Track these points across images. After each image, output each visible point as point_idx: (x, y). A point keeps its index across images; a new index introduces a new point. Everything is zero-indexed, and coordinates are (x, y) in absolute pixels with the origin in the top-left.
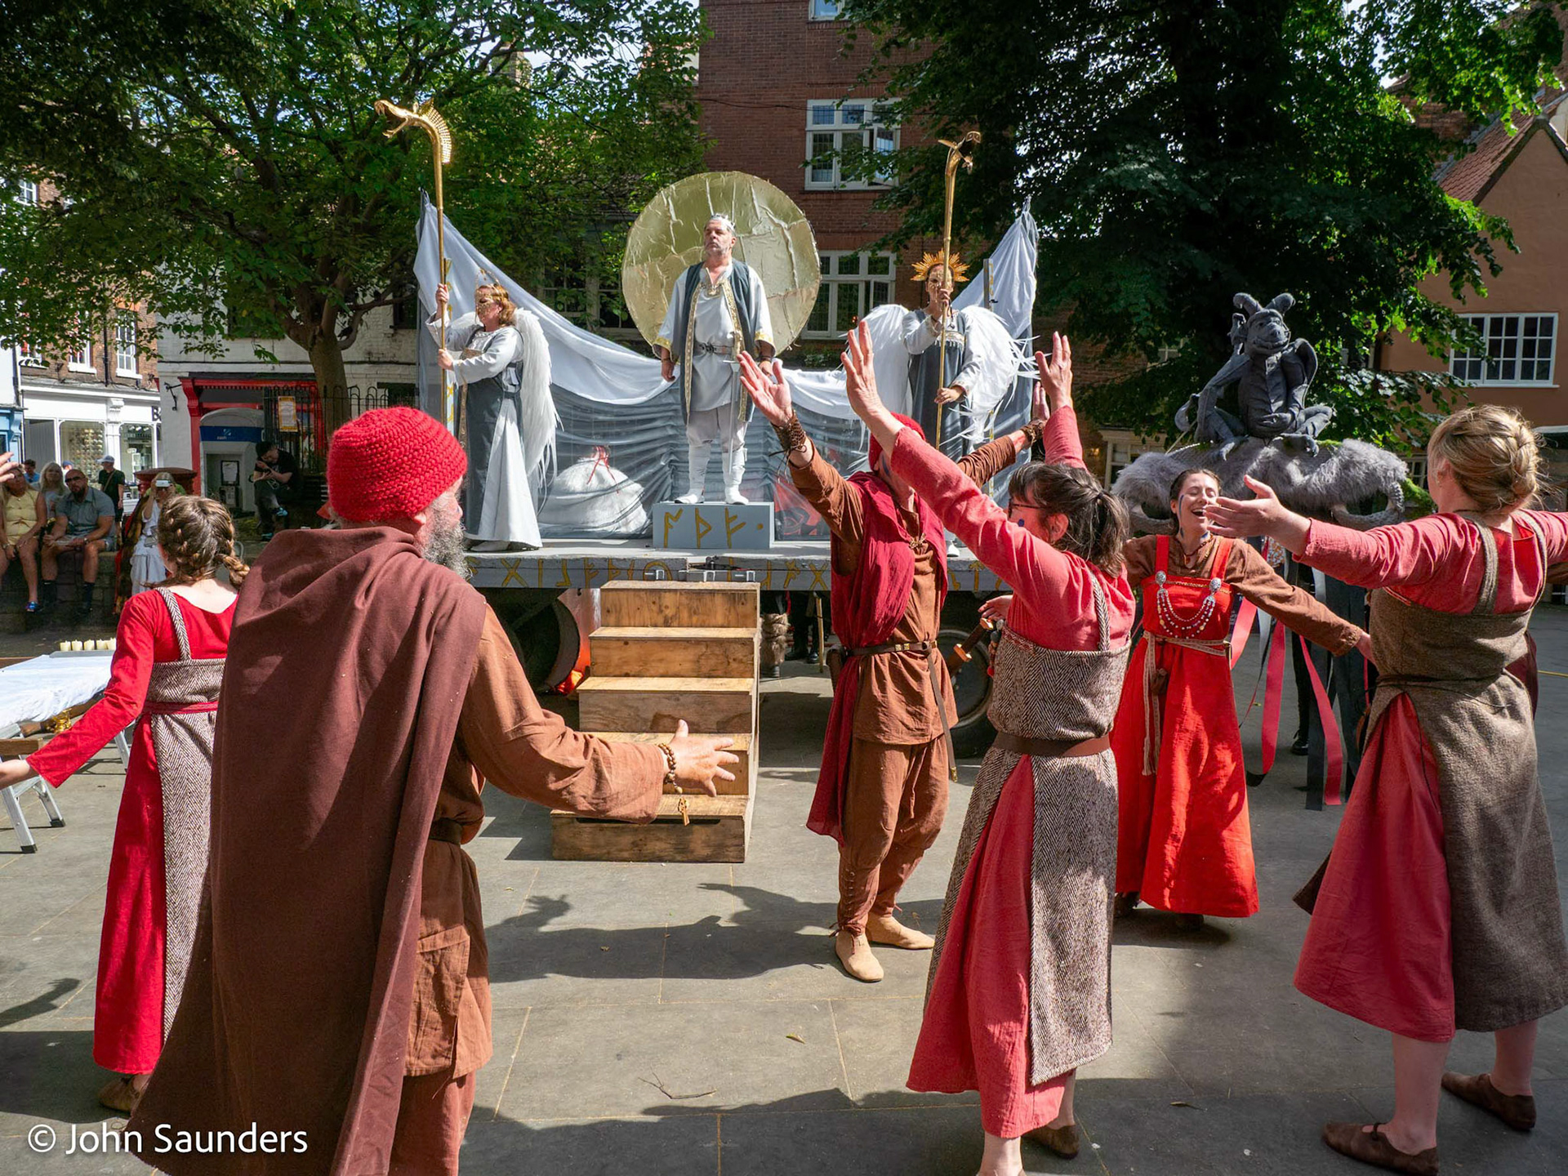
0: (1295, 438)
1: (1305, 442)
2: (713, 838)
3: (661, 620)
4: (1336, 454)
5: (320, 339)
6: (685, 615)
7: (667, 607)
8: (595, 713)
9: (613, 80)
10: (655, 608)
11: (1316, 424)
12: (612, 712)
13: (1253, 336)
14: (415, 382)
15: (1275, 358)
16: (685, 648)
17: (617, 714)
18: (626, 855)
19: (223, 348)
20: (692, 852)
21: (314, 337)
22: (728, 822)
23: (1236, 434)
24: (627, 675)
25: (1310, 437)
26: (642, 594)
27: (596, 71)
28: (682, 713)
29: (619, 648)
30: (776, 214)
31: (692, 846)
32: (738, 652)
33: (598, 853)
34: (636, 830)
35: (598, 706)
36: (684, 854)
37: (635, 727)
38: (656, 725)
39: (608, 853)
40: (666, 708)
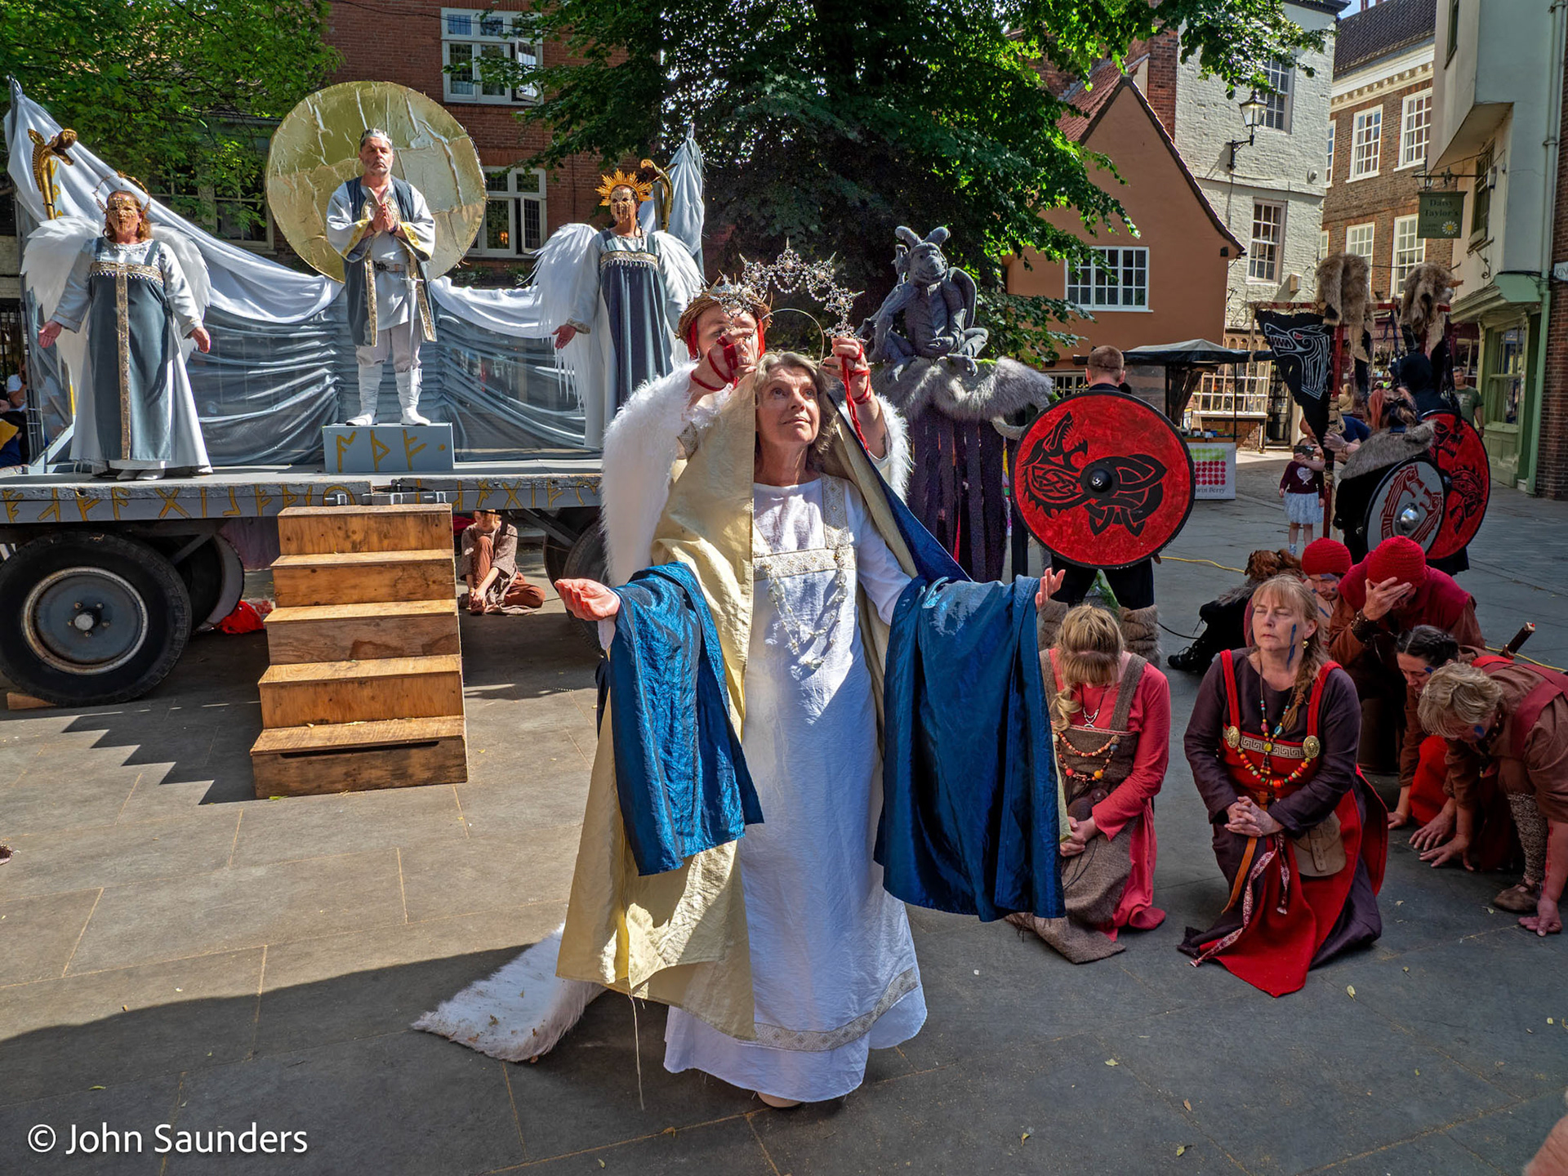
0: (957, 358)
1: (965, 363)
2: (432, 760)
3: (348, 545)
4: (993, 371)
6: (374, 539)
7: (354, 532)
8: (286, 644)
10: (341, 534)
11: (974, 345)
12: (306, 642)
13: (916, 265)
14: (19, 296)
16: (380, 573)
17: (312, 644)
18: (339, 785)
20: (411, 776)
22: (448, 743)
23: (906, 355)
24: (317, 604)
25: (969, 357)
26: (326, 520)
28: (384, 639)
29: (307, 576)
30: (435, 128)
31: (410, 771)
32: (438, 574)
33: (306, 787)
34: (348, 760)
35: (289, 637)
36: (402, 778)
37: (332, 656)
38: (356, 652)
39: (319, 786)
40: (366, 634)
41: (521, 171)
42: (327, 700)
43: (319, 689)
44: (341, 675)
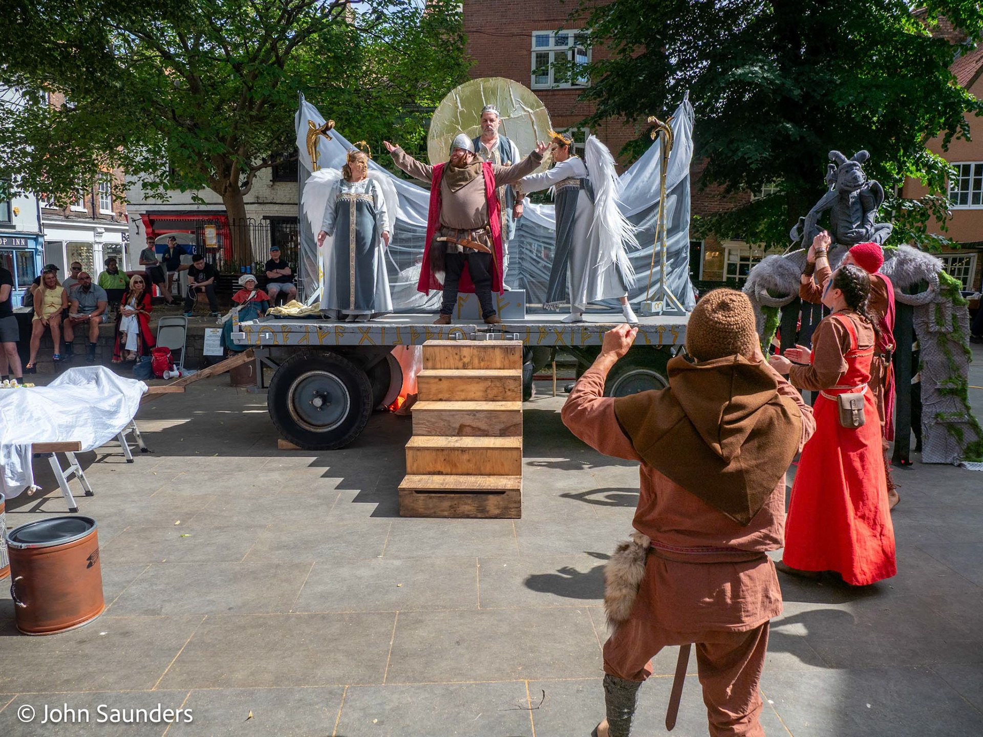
2: (501, 503)
3: (461, 365)
4: (895, 254)
5: (229, 189)
6: (476, 361)
7: (464, 357)
8: (422, 424)
9: (411, 21)
10: (457, 357)
11: (882, 235)
12: (433, 424)
13: (841, 179)
15: (855, 193)
16: (478, 383)
17: (436, 425)
18: (446, 513)
19: (168, 196)
20: (488, 512)
21: (226, 187)
22: (511, 493)
24: (441, 400)
26: (449, 348)
27: (400, 15)
28: (477, 424)
29: (436, 383)
30: (525, 104)
31: (488, 508)
32: (512, 385)
33: (428, 512)
34: (453, 498)
35: (424, 419)
36: (483, 514)
37: (447, 433)
38: (461, 432)
39: (435, 513)
40: (468, 421)
41: (575, 130)
42: (443, 459)
43: (439, 453)
44: (451, 445)
